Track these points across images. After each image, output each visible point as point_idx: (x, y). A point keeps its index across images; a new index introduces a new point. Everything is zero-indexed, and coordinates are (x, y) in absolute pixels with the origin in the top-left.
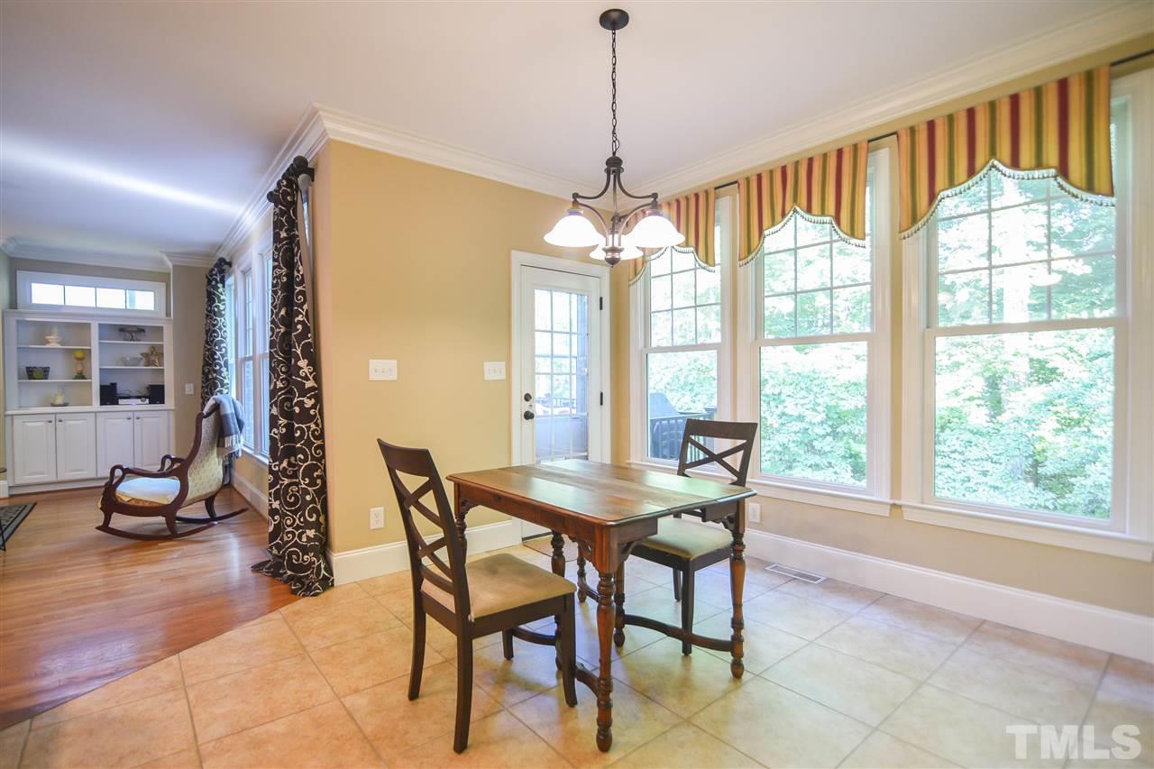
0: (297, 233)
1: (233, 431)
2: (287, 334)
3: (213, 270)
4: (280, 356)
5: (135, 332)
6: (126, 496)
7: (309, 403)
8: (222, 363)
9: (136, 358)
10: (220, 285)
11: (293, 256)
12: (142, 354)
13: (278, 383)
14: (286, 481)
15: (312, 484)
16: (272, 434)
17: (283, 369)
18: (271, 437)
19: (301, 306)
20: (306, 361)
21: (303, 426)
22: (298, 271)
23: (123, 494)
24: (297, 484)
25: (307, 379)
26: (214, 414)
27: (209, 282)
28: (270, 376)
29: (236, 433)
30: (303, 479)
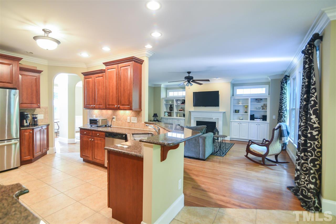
0: (313, 64)
1: (285, 135)
2: (307, 105)
3: (283, 79)
4: (303, 113)
5: (260, 100)
6: (252, 149)
7: (315, 133)
8: (285, 110)
9: (259, 108)
10: (285, 84)
11: (311, 73)
12: (261, 106)
13: (301, 123)
14: (303, 161)
15: (314, 166)
16: (299, 141)
17: (304, 118)
18: (298, 142)
19: (313, 94)
20: (315, 116)
21: (312, 142)
22: (313, 80)
23: (251, 148)
24: (307, 164)
25: (315, 123)
26: (279, 129)
27: (282, 83)
28: (299, 120)
29: (286, 136)
30: (310, 163)
